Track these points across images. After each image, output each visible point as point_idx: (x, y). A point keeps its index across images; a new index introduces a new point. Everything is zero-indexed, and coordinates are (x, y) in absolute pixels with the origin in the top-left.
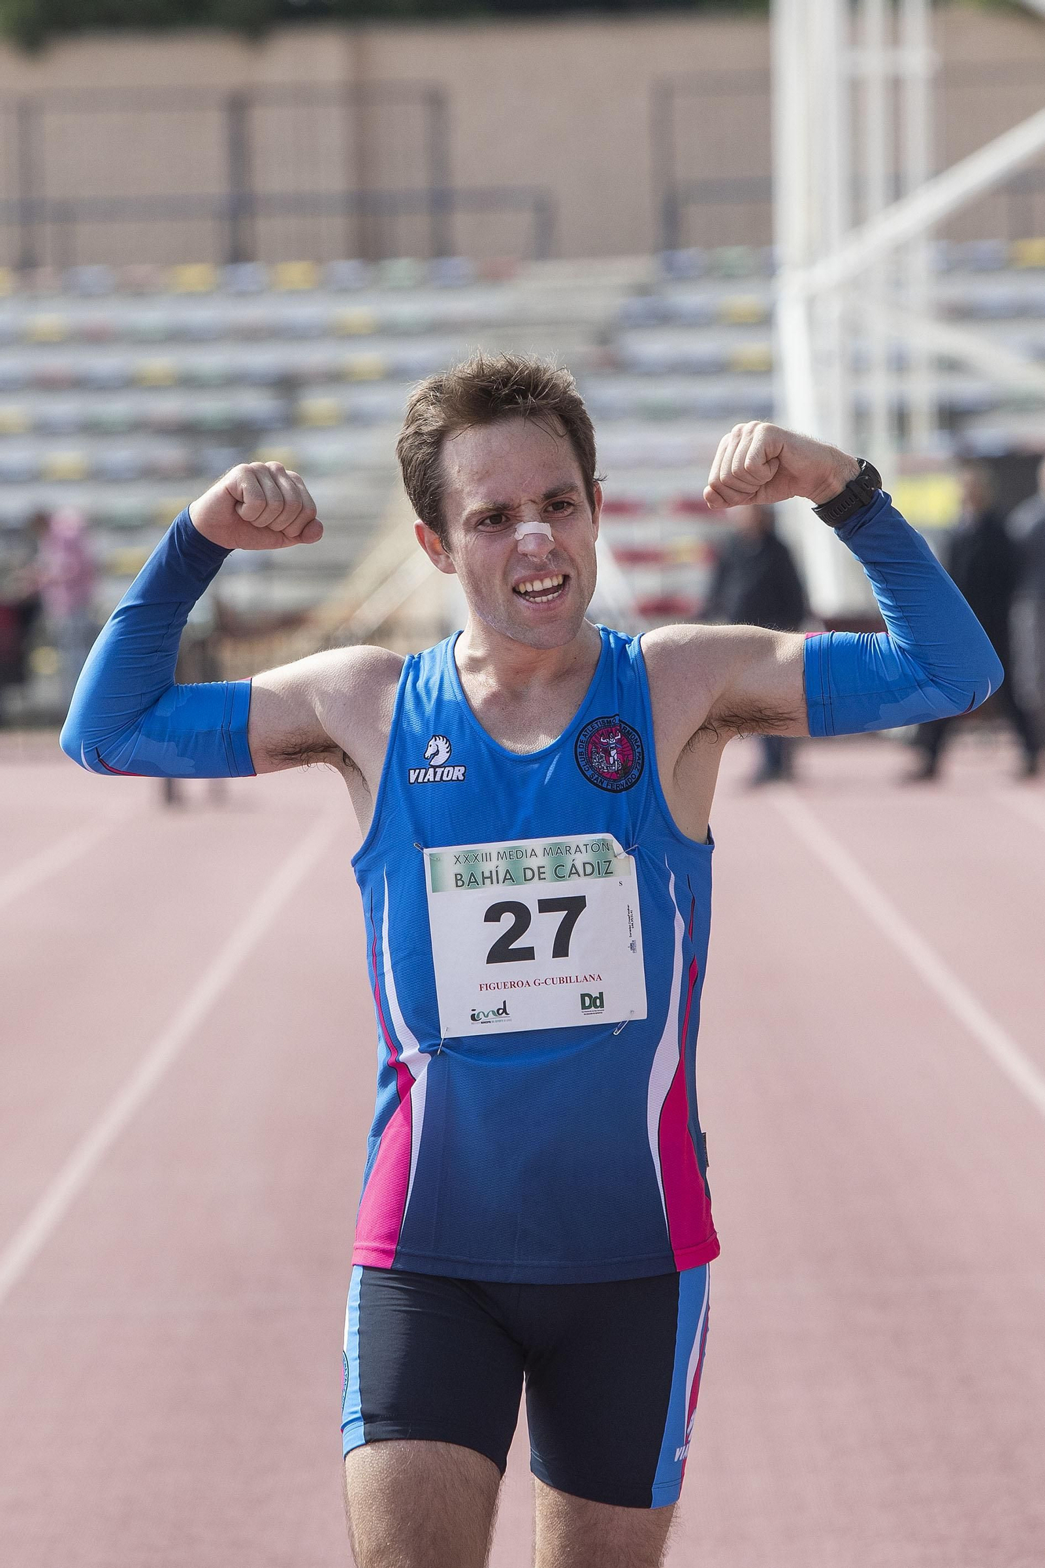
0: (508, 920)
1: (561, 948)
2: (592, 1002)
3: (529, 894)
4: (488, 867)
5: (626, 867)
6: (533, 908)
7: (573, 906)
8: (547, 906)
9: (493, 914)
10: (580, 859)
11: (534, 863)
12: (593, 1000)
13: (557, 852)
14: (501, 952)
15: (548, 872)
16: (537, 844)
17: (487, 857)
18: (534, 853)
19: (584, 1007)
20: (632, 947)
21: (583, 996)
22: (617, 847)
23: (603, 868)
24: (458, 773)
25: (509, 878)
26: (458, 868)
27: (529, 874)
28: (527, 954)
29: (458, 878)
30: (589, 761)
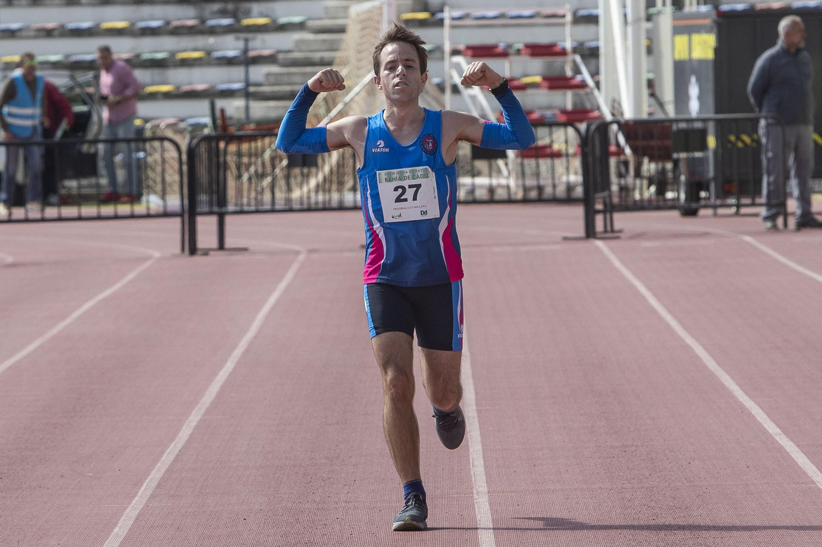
0: (400, 191)
1: (415, 198)
2: (425, 213)
3: (405, 184)
4: (394, 176)
5: (432, 175)
6: (407, 187)
7: (418, 186)
8: (410, 187)
9: (396, 189)
10: (419, 174)
11: (407, 175)
12: (424, 213)
13: (413, 172)
14: (398, 200)
15: (411, 177)
16: (408, 169)
17: (394, 173)
18: (407, 172)
19: (421, 214)
20: (435, 197)
21: (421, 211)
22: (430, 170)
23: (426, 176)
24: (387, 150)
25: (400, 179)
26: (386, 177)
27: (406, 178)
28: (406, 200)
29: (386, 179)
30: (424, 146)
